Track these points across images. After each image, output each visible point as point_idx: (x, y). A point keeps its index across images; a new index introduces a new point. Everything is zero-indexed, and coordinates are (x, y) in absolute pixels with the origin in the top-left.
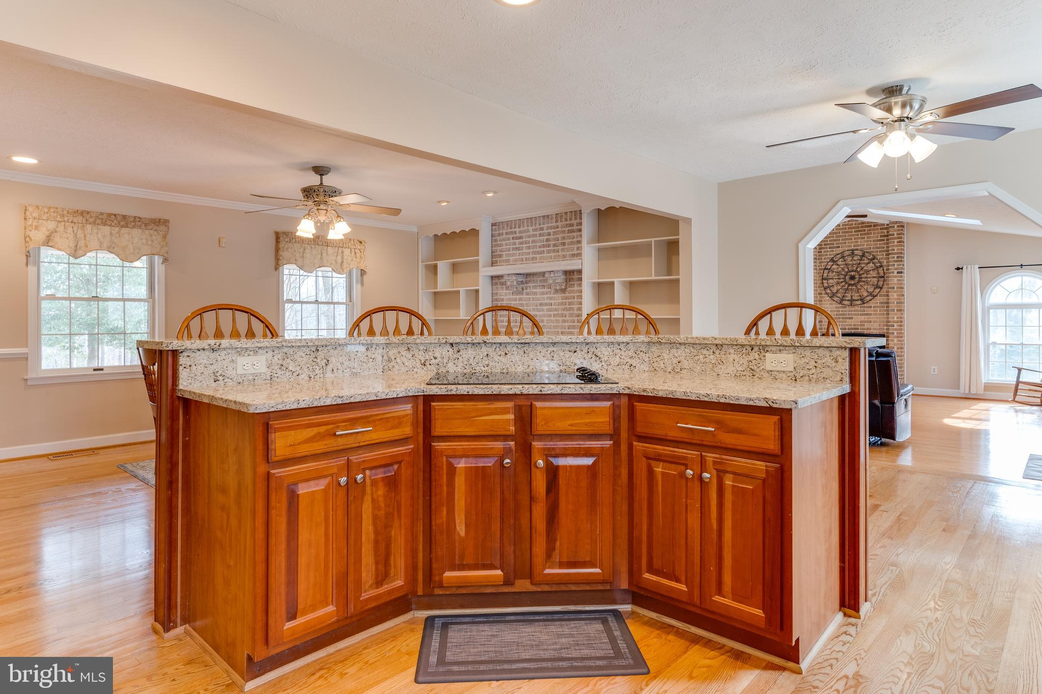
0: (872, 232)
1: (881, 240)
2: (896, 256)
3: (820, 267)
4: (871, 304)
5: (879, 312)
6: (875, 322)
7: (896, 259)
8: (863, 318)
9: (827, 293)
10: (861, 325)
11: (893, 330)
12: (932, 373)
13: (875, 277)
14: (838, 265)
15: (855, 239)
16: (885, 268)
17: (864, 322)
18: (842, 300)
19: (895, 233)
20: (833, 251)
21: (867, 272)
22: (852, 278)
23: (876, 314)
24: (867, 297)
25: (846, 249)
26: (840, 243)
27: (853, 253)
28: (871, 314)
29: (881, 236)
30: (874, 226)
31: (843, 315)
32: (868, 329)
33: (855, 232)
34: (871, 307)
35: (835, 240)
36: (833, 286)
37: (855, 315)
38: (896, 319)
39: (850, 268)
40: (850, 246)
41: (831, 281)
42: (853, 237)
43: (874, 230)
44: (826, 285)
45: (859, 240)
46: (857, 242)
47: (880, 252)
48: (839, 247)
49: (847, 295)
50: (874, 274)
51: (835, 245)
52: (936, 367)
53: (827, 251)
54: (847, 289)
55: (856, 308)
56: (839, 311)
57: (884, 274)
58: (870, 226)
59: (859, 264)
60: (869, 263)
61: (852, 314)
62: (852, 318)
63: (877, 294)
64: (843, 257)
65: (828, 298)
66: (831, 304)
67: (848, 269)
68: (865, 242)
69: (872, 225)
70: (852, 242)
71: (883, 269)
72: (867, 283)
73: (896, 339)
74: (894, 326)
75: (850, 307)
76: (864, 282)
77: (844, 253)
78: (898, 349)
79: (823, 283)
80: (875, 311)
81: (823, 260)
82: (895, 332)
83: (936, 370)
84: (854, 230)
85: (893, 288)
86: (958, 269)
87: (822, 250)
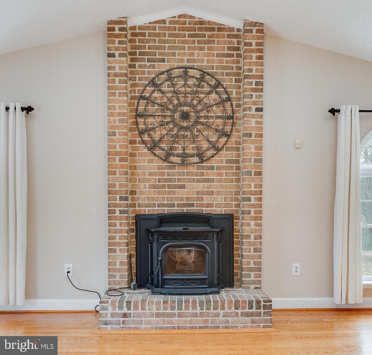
0: (216, 40)
1: (228, 55)
2: (254, 81)
3: (133, 95)
4: (213, 163)
5: (224, 177)
6: (218, 193)
7: (254, 86)
8: (201, 186)
9: (143, 142)
10: (198, 199)
11: (249, 206)
12: (294, 273)
13: (219, 117)
14: (163, 92)
15: (189, 48)
16: (234, 103)
17: (203, 193)
18: (168, 155)
19: (254, 42)
20: (154, 67)
21: (208, 107)
22: (185, 116)
23: (220, 181)
24: (207, 150)
25: (176, 65)
26: (166, 54)
27: (186, 73)
28: (213, 181)
29: (229, 49)
30: (219, 29)
31: (170, 180)
32: (208, 205)
33: (190, 36)
34: (212, 168)
35: (157, 48)
36: (153, 129)
37: (190, 181)
38: (253, 189)
39: (182, 99)
40: (182, 61)
41: (150, 120)
42: (186, 46)
43: (218, 36)
44: (142, 126)
45: (196, 52)
46: (192, 54)
47: (227, 74)
48: (163, 60)
49: (176, 145)
50: (217, 111)
51: (157, 57)
52: (298, 265)
53: (145, 67)
54: (177, 136)
55: (191, 169)
56: (163, 174)
57: (233, 113)
58: (213, 29)
59: (197, 92)
60: (210, 93)
61: (185, 180)
62: (183, 187)
63: (223, 147)
64: (170, 79)
65: (146, 151)
66: (150, 161)
67: (178, 99)
68: (204, 55)
69: (216, 27)
70: (185, 54)
71: (232, 105)
72: (208, 126)
73: (252, 223)
74: (250, 201)
75: (182, 167)
76: (202, 124)
77: (172, 72)
78: (255, 239)
79: (137, 123)
80: (219, 174)
81: (137, 82)
82: (252, 210)
83: (299, 269)
84: (187, 33)
85: (250, 135)
86: (333, 111)
87: (137, 64)
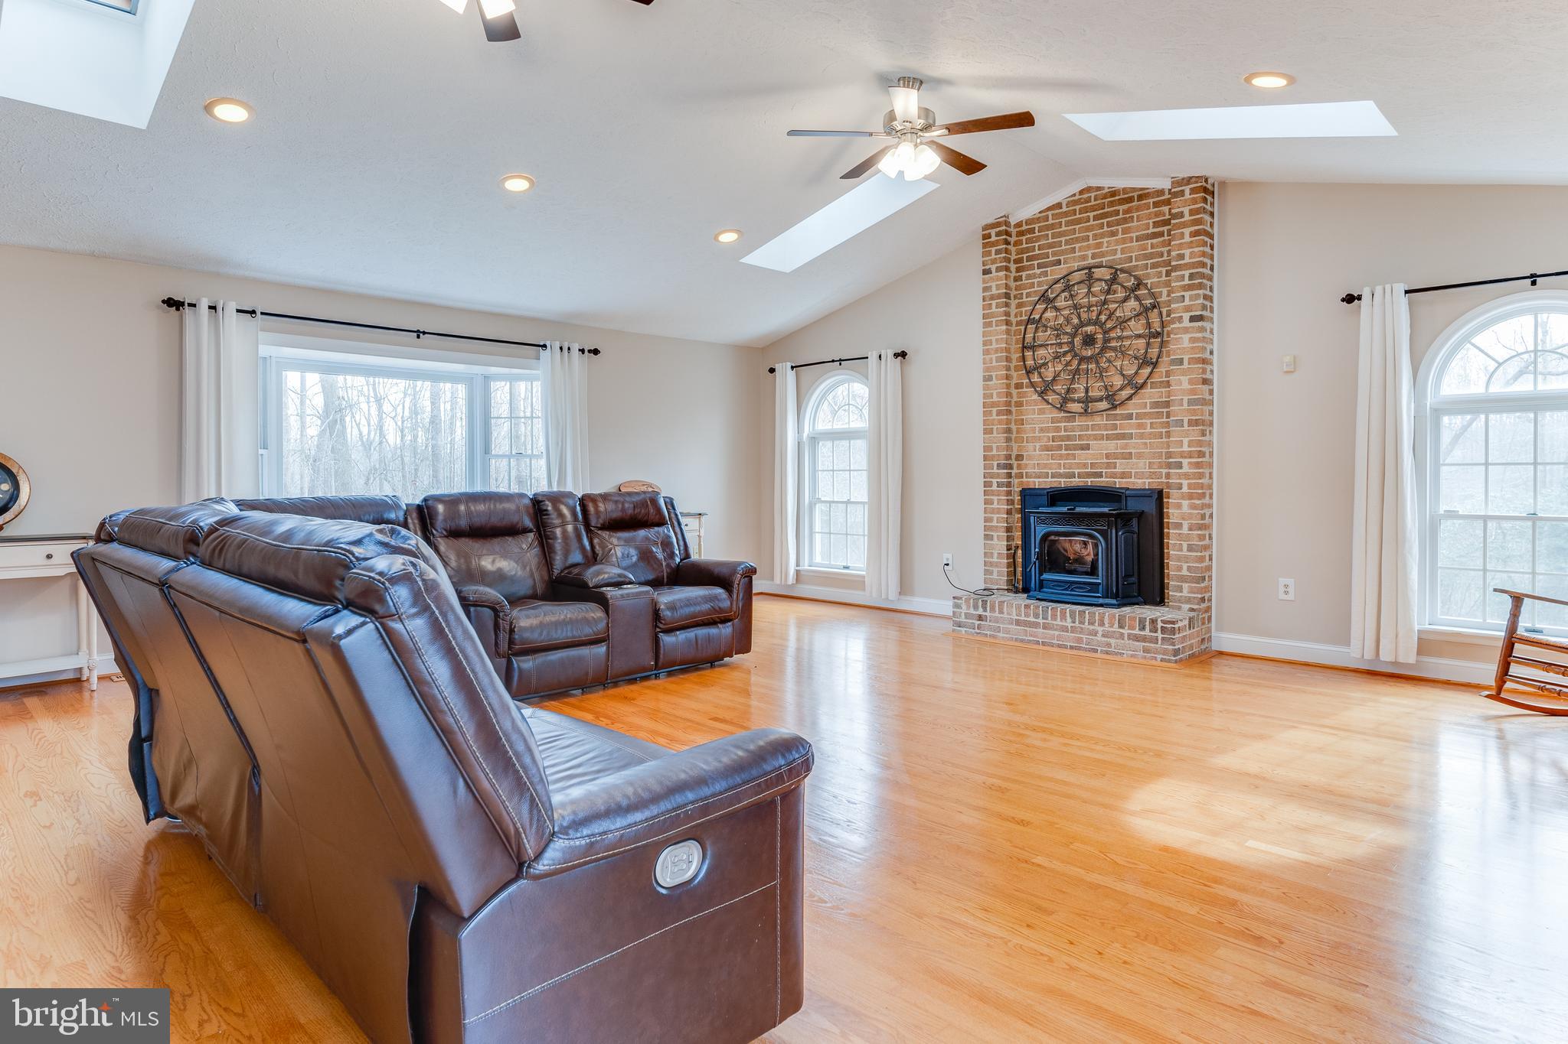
0: (1135, 215)
1: (1155, 235)
2: (1187, 273)
3: (1019, 319)
4: (1132, 408)
5: (1148, 430)
6: (1140, 456)
7: (1187, 282)
8: (1111, 446)
9: (1032, 385)
10: (1108, 465)
11: (1180, 476)
12: (1282, 596)
13: (1139, 336)
14: (1057, 309)
15: (1095, 237)
16: (1164, 311)
17: (1116, 456)
18: (1065, 400)
19: (1186, 210)
20: (1045, 274)
21: (1123, 322)
22: (1089, 341)
23: (1142, 436)
24: (1121, 389)
25: (1076, 265)
26: (1063, 253)
27: (1090, 276)
28: (1130, 436)
29: (1156, 224)
30: (1140, 198)
31: (1068, 438)
32: (1124, 475)
33: (1096, 218)
34: (1130, 417)
35: (1051, 246)
36: (1045, 364)
37: (1096, 438)
38: (1186, 448)
39: (1084, 316)
40: (1084, 258)
41: (1041, 352)
42: (1091, 234)
43: (1138, 209)
44: (1030, 362)
45: (1105, 240)
46: (1099, 245)
47: (1154, 266)
48: (1059, 262)
49: (1076, 386)
50: (1137, 327)
51: (1051, 259)
52: (1290, 582)
53: (1034, 276)
54: (1077, 371)
55: (1098, 420)
56: (1058, 429)
57: (1163, 327)
58: (1130, 200)
59: (1105, 302)
60: (1126, 299)
61: (1089, 437)
62: (1087, 447)
63: (1145, 383)
64: (1068, 288)
65: (1035, 397)
66: (1041, 412)
67: (1079, 317)
68: (1117, 242)
69: (1135, 194)
70: (1088, 247)
71: (1161, 313)
72: (1122, 352)
73: (1185, 503)
74: (1181, 468)
75: (1084, 418)
76: (1114, 349)
77: (1070, 277)
78: (1190, 529)
80: (1140, 426)
81: (1025, 299)
82: (1185, 483)
83: (1291, 590)
84: (1091, 215)
85: (1181, 362)
86: (1350, 299)
87: (1024, 274)
